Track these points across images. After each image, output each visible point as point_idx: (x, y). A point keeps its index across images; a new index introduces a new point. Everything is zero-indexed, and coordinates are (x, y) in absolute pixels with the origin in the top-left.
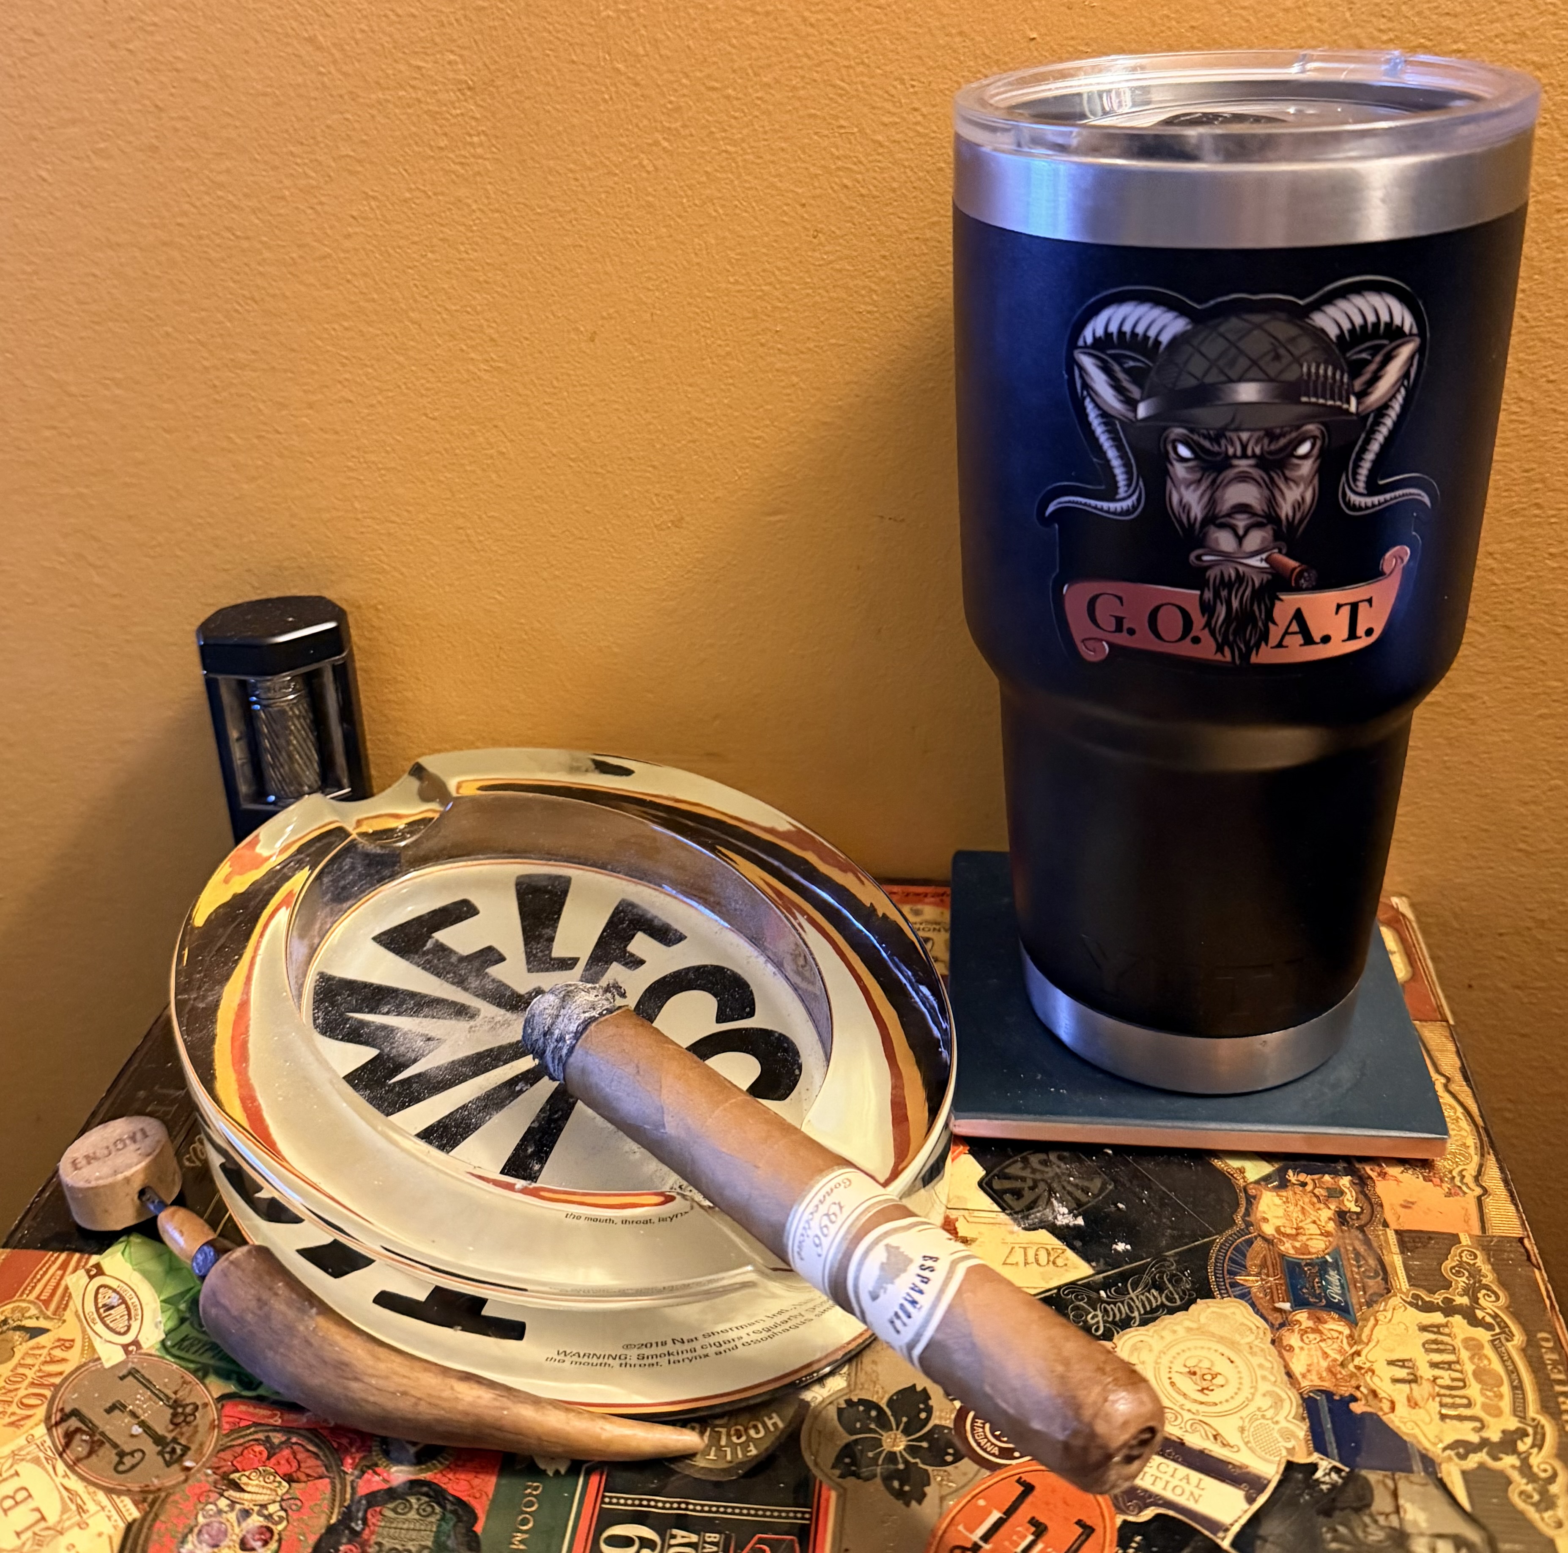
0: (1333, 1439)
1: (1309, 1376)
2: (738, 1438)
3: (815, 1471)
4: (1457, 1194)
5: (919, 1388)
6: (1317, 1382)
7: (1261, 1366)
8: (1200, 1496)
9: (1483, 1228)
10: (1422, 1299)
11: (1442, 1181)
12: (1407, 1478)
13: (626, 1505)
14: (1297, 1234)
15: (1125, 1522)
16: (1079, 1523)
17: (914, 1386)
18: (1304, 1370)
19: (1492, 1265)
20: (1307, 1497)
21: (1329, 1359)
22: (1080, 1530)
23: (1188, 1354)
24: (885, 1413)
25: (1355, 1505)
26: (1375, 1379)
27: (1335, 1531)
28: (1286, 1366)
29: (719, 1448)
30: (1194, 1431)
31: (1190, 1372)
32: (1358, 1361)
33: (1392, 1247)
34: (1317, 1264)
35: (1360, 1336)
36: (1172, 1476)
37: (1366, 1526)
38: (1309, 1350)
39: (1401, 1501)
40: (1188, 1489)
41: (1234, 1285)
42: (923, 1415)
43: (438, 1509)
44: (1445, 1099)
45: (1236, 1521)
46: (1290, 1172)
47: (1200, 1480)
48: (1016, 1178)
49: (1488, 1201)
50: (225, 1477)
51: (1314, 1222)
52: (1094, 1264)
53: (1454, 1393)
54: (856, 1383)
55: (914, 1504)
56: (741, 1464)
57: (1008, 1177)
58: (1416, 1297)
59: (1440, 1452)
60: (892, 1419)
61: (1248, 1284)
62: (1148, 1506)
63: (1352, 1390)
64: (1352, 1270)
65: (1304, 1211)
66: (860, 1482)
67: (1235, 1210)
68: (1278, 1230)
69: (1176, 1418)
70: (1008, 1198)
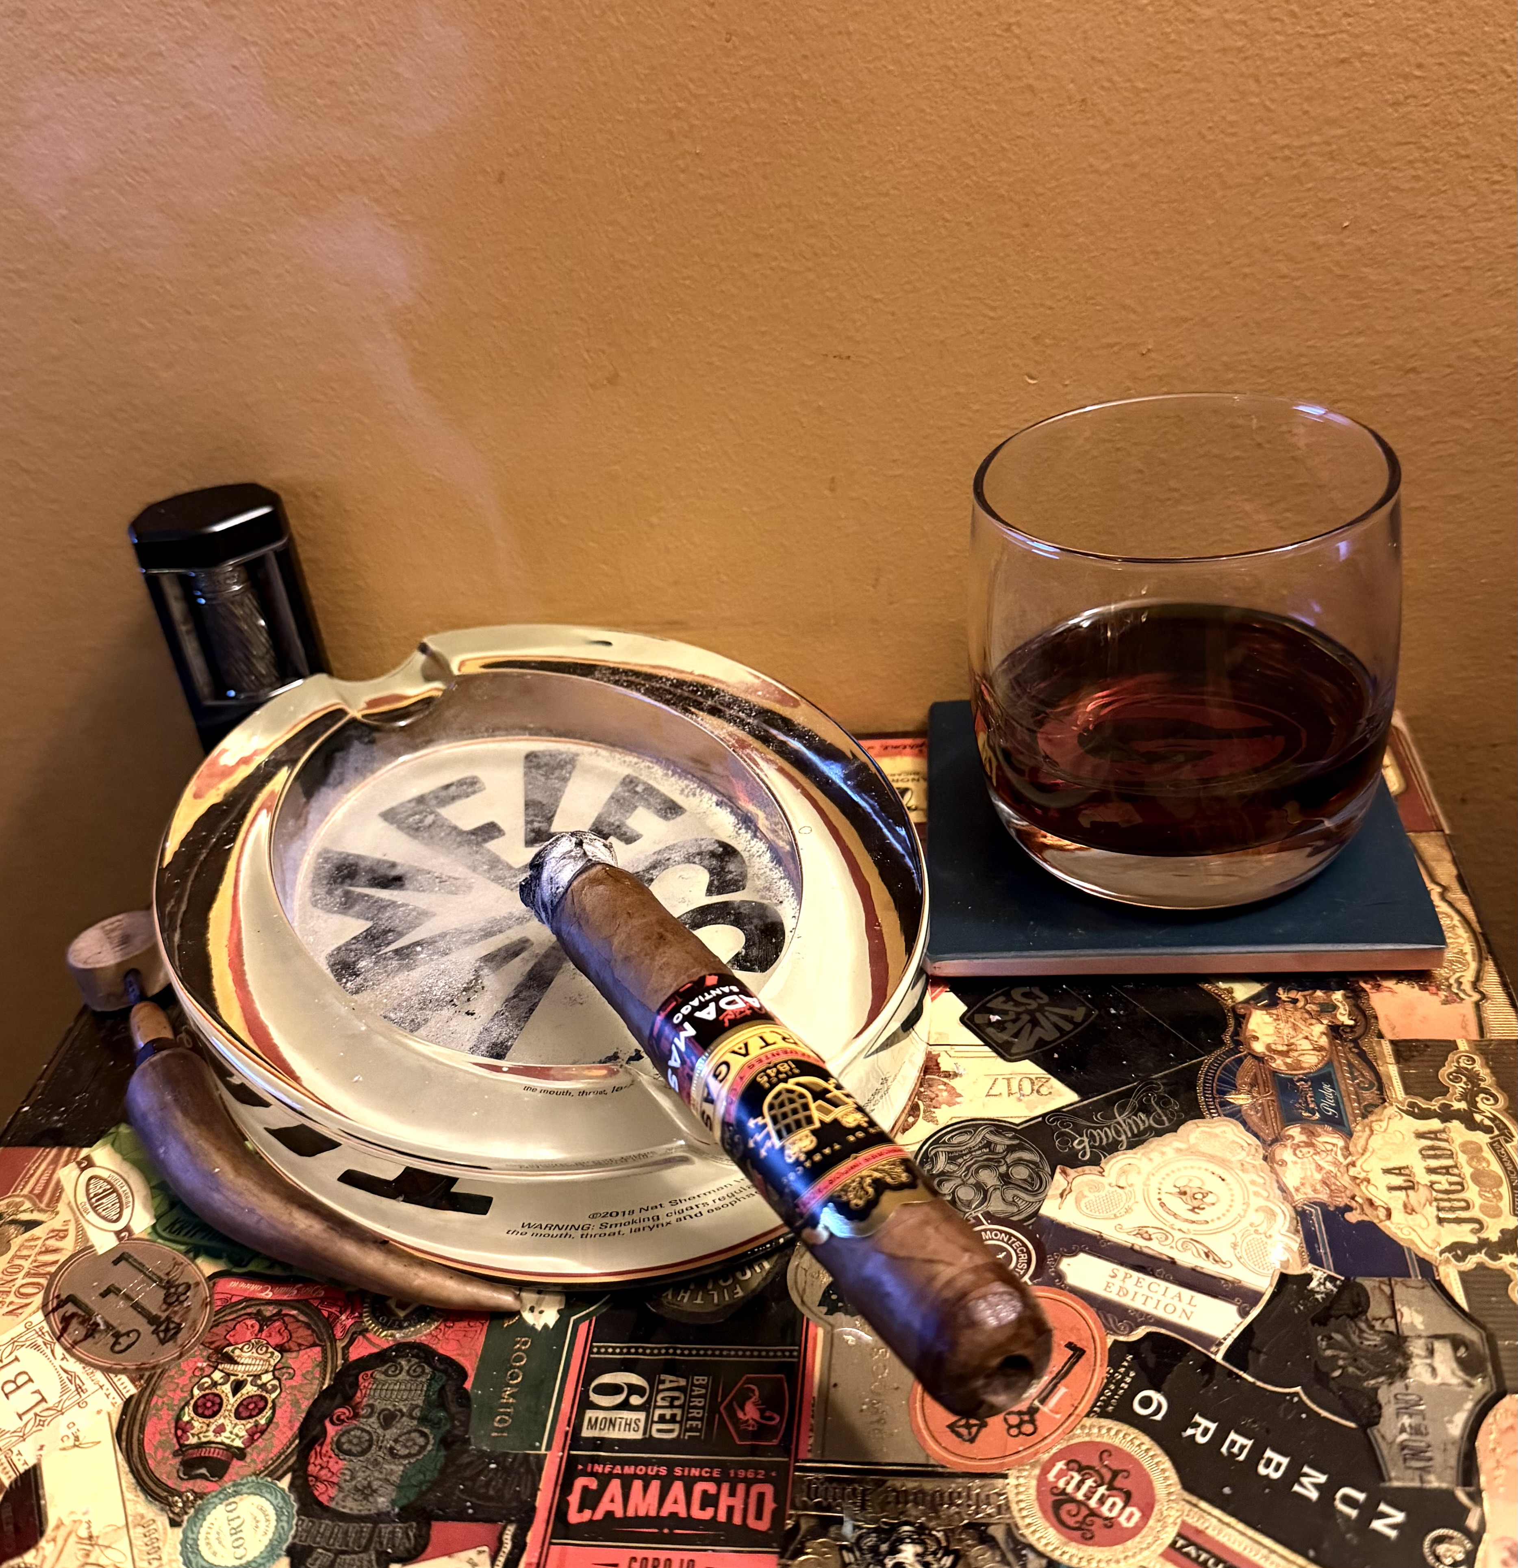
0: (1327, 1252)
1: (1302, 1190)
2: (726, 1282)
3: (802, 1309)
4: (1454, 1001)
6: (1312, 1195)
7: (1253, 1182)
8: (1191, 1312)
9: (1482, 1032)
11: (1438, 989)
12: (1403, 1283)
13: (613, 1353)
14: (1288, 1051)
15: (1116, 1342)
16: (1070, 1346)
18: (1297, 1183)
19: (1490, 1068)
20: (1301, 1308)
21: (1323, 1172)
23: (1177, 1174)
25: (1350, 1312)
26: (1371, 1188)
27: (1331, 1338)
28: (1278, 1182)
29: (707, 1293)
30: (1185, 1250)
31: (1179, 1192)
32: (1353, 1171)
33: (1386, 1056)
34: (1309, 1078)
36: (1163, 1294)
37: (1362, 1331)
38: (1302, 1163)
39: (1398, 1306)
40: (1179, 1307)
41: (1224, 1104)
43: (428, 1370)
44: (1442, 907)
45: (1229, 1335)
46: (1280, 990)
47: (1191, 1297)
48: (999, 1012)
49: (1486, 1005)
50: (218, 1350)
51: (1306, 1038)
52: (1078, 1091)
53: (1451, 1196)
56: (729, 1306)
57: (990, 1011)
61: (1241, 1102)
62: (1138, 1326)
63: (1346, 1201)
64: (1346, 1083)
65: (1295, 1027)
66: (848, 1317)
67: (1223, 1030)
68: (1268, 1047)
69: (1166, 1239)
70: (990, 1031)
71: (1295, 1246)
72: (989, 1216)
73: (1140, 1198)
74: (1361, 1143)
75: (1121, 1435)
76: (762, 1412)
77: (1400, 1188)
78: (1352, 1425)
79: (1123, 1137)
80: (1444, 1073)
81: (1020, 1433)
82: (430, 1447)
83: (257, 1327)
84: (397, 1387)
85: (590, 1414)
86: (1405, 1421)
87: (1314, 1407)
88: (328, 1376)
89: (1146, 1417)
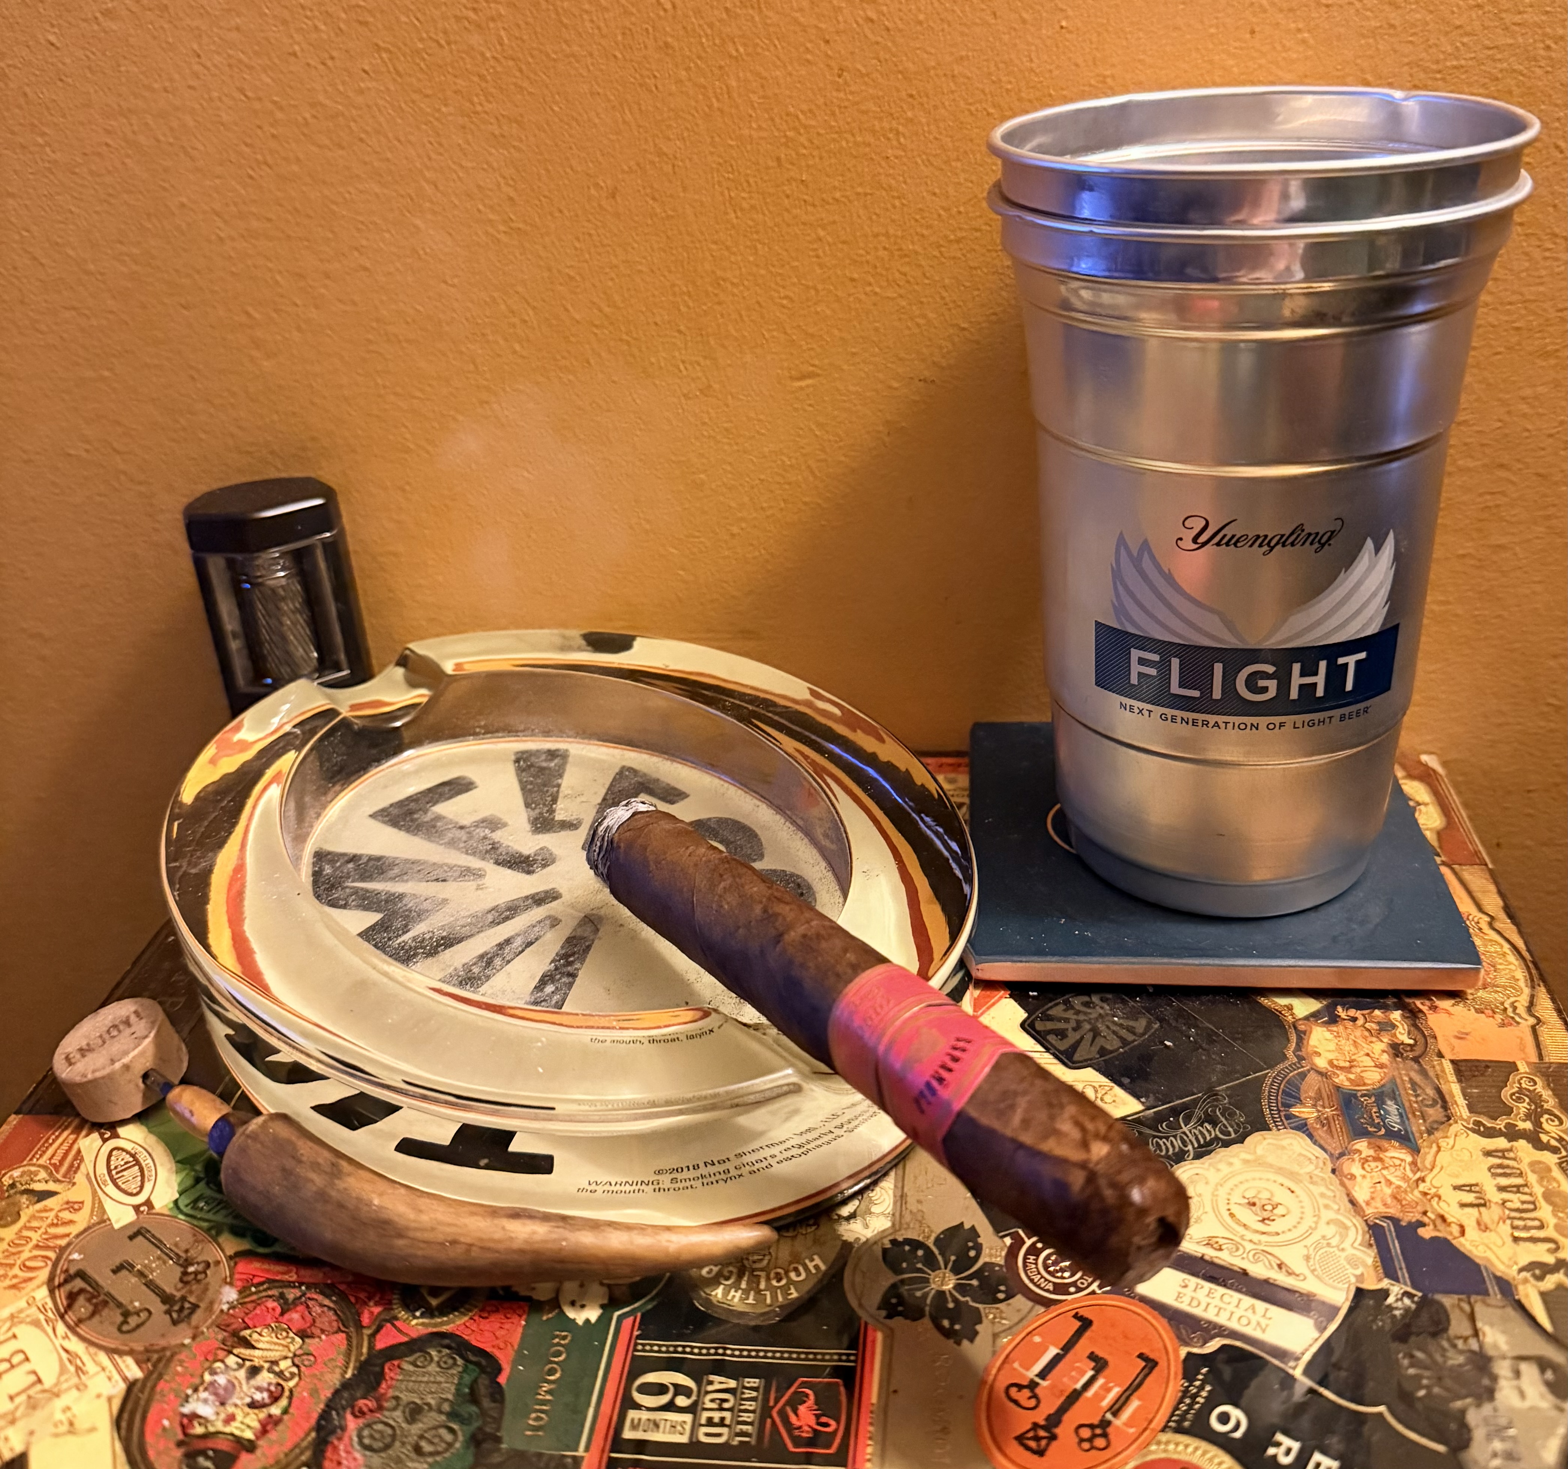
0: (1403, 1265)
1: (1374, 1204)
2: (779, 1281)
3: (860, 1312)
4: (1511, 1025)
5: (967, 1225)
6: (1382, 1209)
7: (1322, 1195)
8: (1267, 1326)
9: (1540, 1056)
10: (1484, 1125)
11: (1494, 1012)
12: (1483, 1301)
13: (659, 1351)
14: (1351, 1067)
15: (1189, 1354)
16: (1141, 1356)
18: (1367, 1198)
19: (1553, 1090)
20: (1380, 1324)
21: (1393, 1186)
22: (1143, 1364)
23: (1246, 1185)
24: (932, 1252)
25: (1432, 1329)
26: (1442, 1204)
27: (1412, 1356)
28: (1348, 1195)
29: (758, 1292)
30: (1257, 1261)
31: (1249, 1203)
33: (1449, 1076)
34: (1373, 1094)
35: (1423, 1162)
36: (1237, 1306)
37: (1444, 1350)
38: (1372, 1177)
39: (1479, 1325)
40: (1254, 1319)
41: (1289, 1117)
42: (972, 1253)
43: (460, 1361)
44: (1490, 935)
45: (1307, 1350)
46: (1339, 1009)
47: (1267, 1310)
48: (1059, 1020)
49: (1542, 1030)
50: (235, 1334)
51: (1368, 1055)
52: (1143, 1100)
53: (1524, 1215)
54: (900, 1223)
55: (965, 1343)
56: (783, 1306)
57: (1050, 1018)
58: (1478, 1123)
59: (1515, 1273)
60: (940, 1258)
61: (1304, 1116)
62: (1212, 1338)
63: (1418, 1217)
64: (1410, 1100)
65: (1355, 1044)
66: (908, 1322)
67: (1285, 1047)
68: (1331, 1062)
69: (1237, 1249)
70: (1051, 1038)
71: (1370, 1261)
73: (1208, 1208)
74: (1429, 1158)
75: (1199, 1452)
76: (818, 1417)
78: (1441, 1448)
79: (1190, 1147)
80: (1506, 1093)
81: (1093, 1448)
82: (458, 1445)
83: (279, 1310)
84: (425, 1379)
85: (632, 1414)
86: (1497, 1445)
87: (1400, 1428)
88: (352, 1365)
89: (1225, 1434)
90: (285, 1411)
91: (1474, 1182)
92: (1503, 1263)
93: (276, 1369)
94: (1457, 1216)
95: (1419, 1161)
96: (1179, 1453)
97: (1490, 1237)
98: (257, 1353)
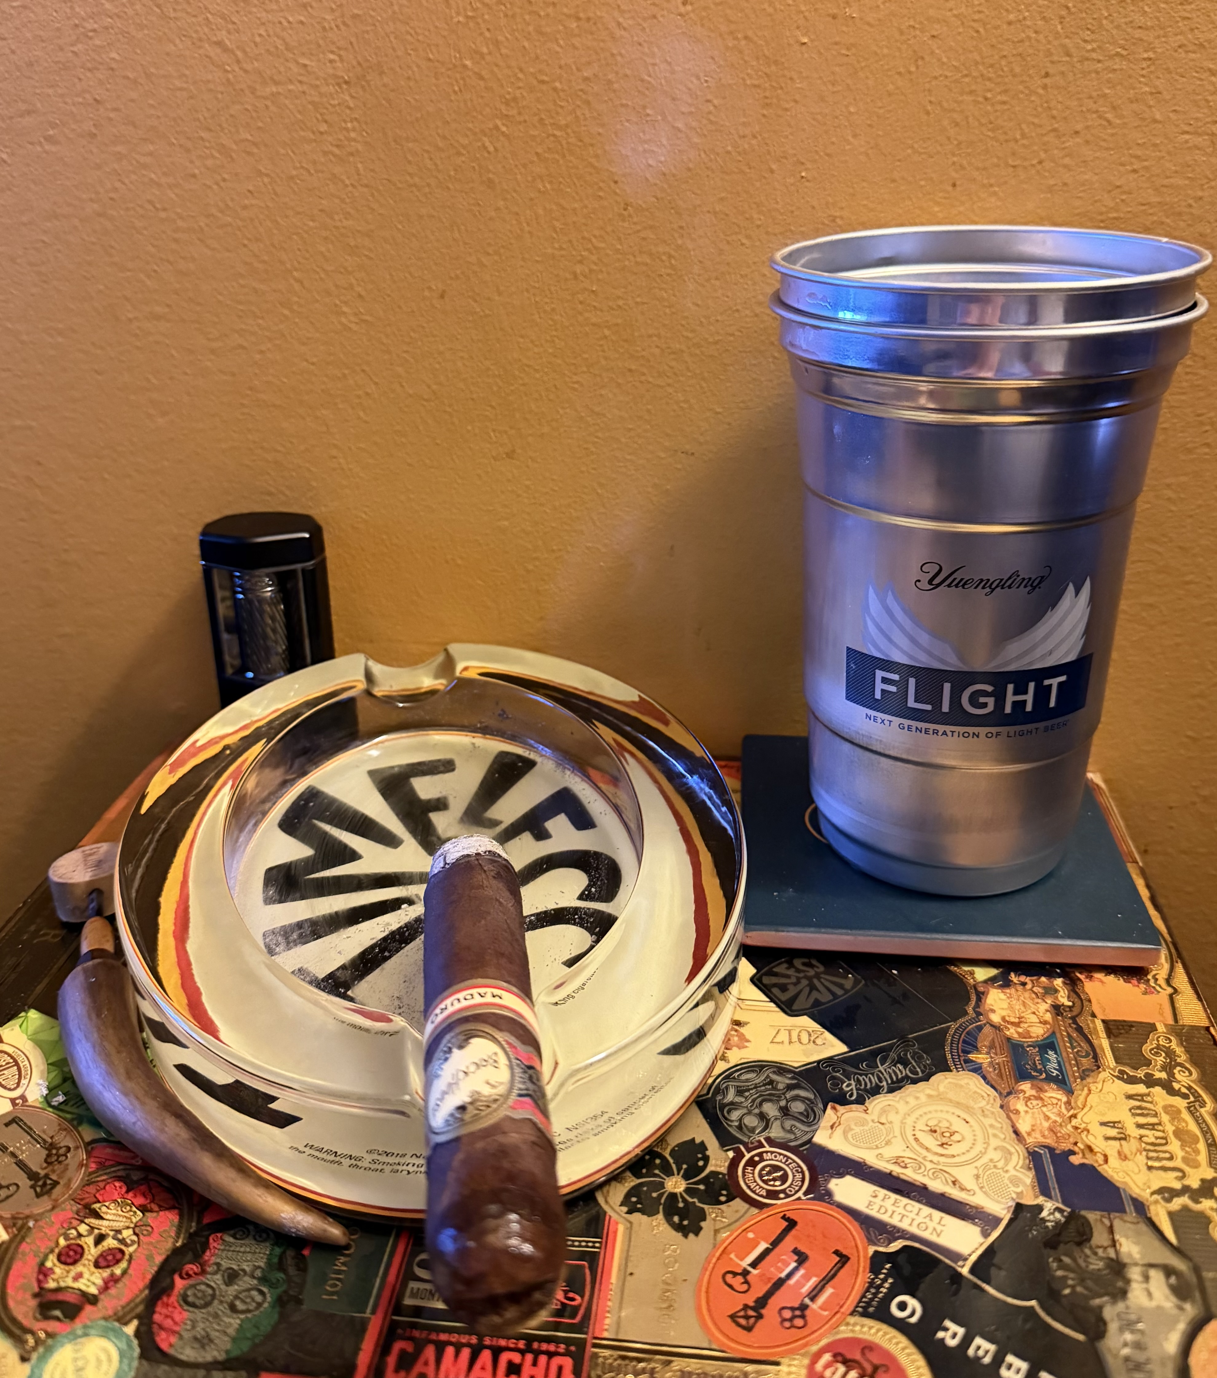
0: (1056, 1186)
1: (1033, 1134)
3: (606, 1209)
4: (1153, 993)
5: (698, 1141)
6: (1041, 1140)
7: (992, 1126)
8: (941, 1231)
9: (1176, 1019)
10: (1127, 1074)
11: (1139, 982)
12: (1122, 1219)
14: (1020, 1022)
15: (876, 1252)
16: (837, 1252)
17: (693, 1139)
18: (1029, 1129)
19: (1185, 1048)
20: (1035, 1233)
21: (1051, 1121)
22: (838, 1259)
23: (929, 1116)
24: (668, 1161)
25: (1077, 1239)
26: (1090, 1137)
27: (1061, 1261)
28: (1013, 1127)
30: (936, 1178)
31: (931, 1131)
32: (1074, 1122)
33: (1100, 1032)
34: (1037, 1045)
35: (1076, 1102)
36: (917, 1214)
37: (1087, 1257)
38: (1033, 1113)
39: (1117, 1237)
40: (931, 1226)
41: (967, 1061)
42: (701, 1163)
45: (974, 1252)
46: (1012, 975)
47: (942, 1218)
48: (782, 976)
49: (1178, 998)
50: (87, 1206)
51: (1034, 1013)
52: (848, 1043)
55: (691, 1236)
57: (775, 975)
58: (1122, 1072)
59: (1148, 1196)
60: (674, 1166)
61: (979, 1061)
62: (896, 1239)
63: (1070, 1147)
64: (1067, 1051)
65: (1024, 1004)
66: (645, 1217)
67: (967, 1004)
68: (1003, 1019)
69: (920, 1168)
70: (775, 991)
71: (1029, 1181)
72: (768, 1140)
73: (897, 1133)
74: (1081, 1099)
75: (881, 1333)
76: (566, 1292)
77: (1114, 1139)
78: (1080, 1337)
79: (885, 1083)
80: (1146, 1048)
81: (793, 1326)
82: (266, 1305)
83: (124, 1189)
84: (242, 1249)
85: (413, 1285)
86: (1128, 1337)
87: (1049, 1320)
88: (182, 1236)
89: (902, 1320)
90: (125, 1272)
91: (1117, 1120)
92: (1138, 1186)
93: (120, 1237)
94: (1103, 1147)
95: (1073, 1101)
96: (864, 1333)
97: (1129, 1165)
98: (105, 1223)
